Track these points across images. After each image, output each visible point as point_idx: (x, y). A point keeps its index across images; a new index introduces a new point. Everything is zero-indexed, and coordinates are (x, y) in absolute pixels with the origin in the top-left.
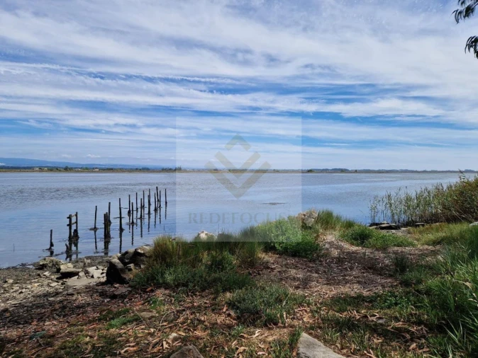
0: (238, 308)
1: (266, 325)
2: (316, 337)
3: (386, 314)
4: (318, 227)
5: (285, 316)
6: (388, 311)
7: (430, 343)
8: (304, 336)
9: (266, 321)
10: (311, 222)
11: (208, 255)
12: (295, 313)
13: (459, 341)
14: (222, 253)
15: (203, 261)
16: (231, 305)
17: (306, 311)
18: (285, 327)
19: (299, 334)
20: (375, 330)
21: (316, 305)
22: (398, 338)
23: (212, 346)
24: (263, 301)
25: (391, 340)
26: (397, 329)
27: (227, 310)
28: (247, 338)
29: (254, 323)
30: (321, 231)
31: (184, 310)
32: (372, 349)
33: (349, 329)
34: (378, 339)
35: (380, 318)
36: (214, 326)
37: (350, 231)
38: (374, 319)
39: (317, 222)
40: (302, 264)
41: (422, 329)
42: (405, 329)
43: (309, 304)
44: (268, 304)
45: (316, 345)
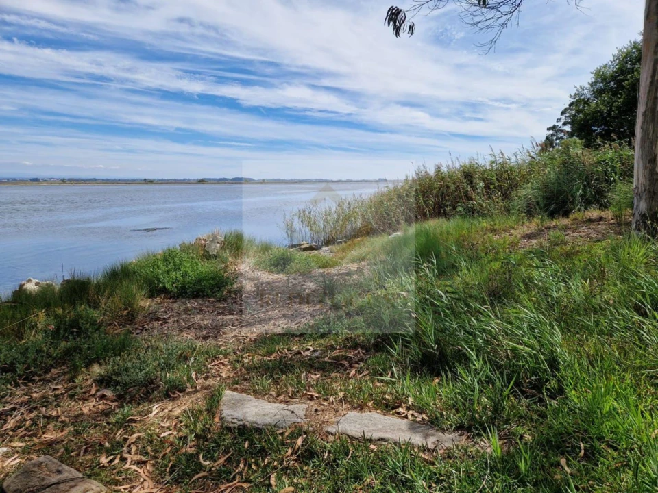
0: (117, 383)
1: (167, 396)
2: (243, 391)
3: (321, 345)
4: (227, 254)
5: (194, 377)
6: (322, 341)
7: (369, 365)
8: (228, 394)
9: (167, 391)
10: (215, 248)
11: (48, 315)
12: (208, 370)
13: (399, 355)
14: (74, 308)
15: (40, 326)
16: (103, 382)
17: (223, 364)
18: (196, 391)
19: (220, 394)
20: (311, 365)
21: (235, 353)
22: (337, 368)
23: (80, 447)
24: (159, 365)
25: (329, 371)
26: (333, 358)
27: (97, 391)
28: (140, 421)
29: (147, 397)
30: (230, 259)
31: (14, 409)
32: (312, 386)
33: (281, 372)
34: (316, 375)
35: (314, 351)
36: (77, 419)
37: (267, 257)
38: (308, 353)
39: (223, 248)
40: (208, 306)
41: (359, 352)
42: (343, 356)
43: (226, 355)
44: (167, 366)
45: (245, 400)
